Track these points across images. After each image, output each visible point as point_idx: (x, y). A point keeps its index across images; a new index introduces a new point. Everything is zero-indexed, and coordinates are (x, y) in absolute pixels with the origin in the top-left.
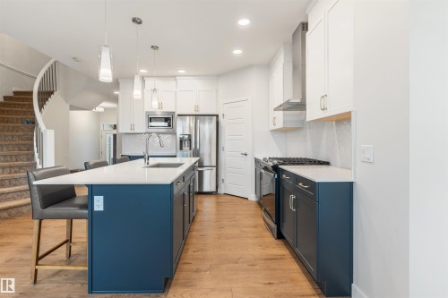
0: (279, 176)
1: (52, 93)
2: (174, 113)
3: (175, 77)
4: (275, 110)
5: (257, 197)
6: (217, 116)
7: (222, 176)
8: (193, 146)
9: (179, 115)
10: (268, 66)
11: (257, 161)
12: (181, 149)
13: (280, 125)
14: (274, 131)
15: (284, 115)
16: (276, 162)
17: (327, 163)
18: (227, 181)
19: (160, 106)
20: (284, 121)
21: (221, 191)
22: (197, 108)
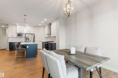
6: (34, 34)
10: (44, 27)
22: (30, 32)
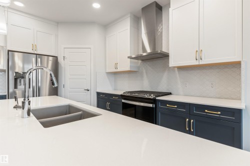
22: (34, 46)
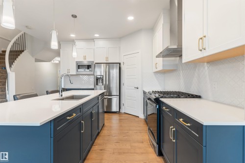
0: (159, 107)
1: (23, 51)
2: (93, 62)
3: (93, 39)
4: (157, 57)
5: (145, 116)
6: (120, 64)
7: (123, 102)
8: (104, 83)
9: (96, 63)
10: (152, 29)
11: (144, 93)
12: (97, 84)
13: (160, 68)
14: (156, 73)
15: (163, 60)
16: (157, 95)
17: (199, 97)
18: (126, 105)
19: (85, 58)
20: (163, 65)
21: (122, 111)
22: (107, 58)
